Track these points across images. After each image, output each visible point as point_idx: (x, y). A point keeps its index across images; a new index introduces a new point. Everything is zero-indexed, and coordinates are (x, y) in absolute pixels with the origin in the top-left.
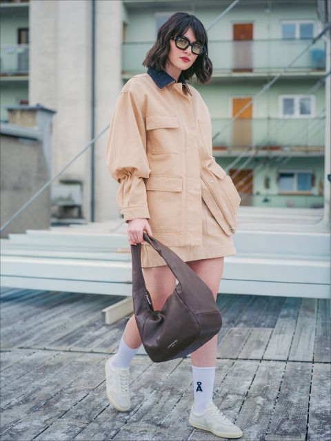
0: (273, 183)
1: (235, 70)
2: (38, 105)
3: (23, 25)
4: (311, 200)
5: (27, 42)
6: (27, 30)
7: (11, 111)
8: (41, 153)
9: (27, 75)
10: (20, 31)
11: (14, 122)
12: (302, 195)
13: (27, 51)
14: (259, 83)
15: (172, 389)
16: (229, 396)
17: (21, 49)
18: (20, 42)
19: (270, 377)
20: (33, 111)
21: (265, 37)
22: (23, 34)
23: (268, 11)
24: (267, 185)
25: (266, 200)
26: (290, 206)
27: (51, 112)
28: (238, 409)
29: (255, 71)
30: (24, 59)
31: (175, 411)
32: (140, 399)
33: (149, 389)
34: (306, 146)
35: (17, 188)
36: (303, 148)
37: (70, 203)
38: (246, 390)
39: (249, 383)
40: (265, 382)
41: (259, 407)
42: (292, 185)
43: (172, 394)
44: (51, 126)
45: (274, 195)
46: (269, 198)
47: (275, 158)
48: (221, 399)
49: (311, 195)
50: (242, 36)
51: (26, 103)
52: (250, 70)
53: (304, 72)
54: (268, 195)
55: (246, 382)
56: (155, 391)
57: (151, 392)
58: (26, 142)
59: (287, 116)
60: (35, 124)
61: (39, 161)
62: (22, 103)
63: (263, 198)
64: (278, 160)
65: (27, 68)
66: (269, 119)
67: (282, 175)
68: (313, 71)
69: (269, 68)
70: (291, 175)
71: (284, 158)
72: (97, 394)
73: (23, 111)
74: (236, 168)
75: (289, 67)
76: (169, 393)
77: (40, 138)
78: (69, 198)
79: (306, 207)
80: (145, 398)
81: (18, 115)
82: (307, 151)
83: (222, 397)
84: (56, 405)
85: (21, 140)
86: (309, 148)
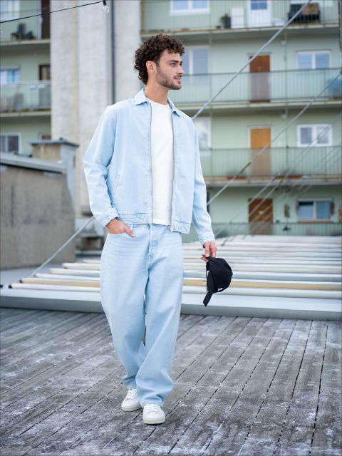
0: (292, 212)
1: (252, 101)
2: (61, 139)
3: (43, 62)
4: (331, 228)
5: (49, 78)
6: (48, 66)
7: (34, 145)
8: (65, 186)
9: (49, 110)
10: (41, 67)
11: (38, 157)
12: (322, 223)
13: (49, 86)
14: (277, 112)
15: (238, 422)
16: (297, 428)
17: (42, 85)
18: (41, 78)
19: (333, 408)
20: (57, 145)
21: (282, 68)
22: (44, 70)
23: (283, 43)
24: (287, 214)
25: (286, 229)
26: (309, 234)
27: (74, 146)
28: (309, 441)
29: (272, 101)
30: (45, 95)
31: (246, 445)
32: (209, 432)
33: (215, 423)
34: (325, 175)
35: (42, 221)
36: (322, 176)
37: (93, 235)
38: (313, 422)
39: (314, 414)
40: (329, 413)
41: (330, 439)
42: (311, 213)
43: (240, 428)
44: (74, 159)
45: (295, 224)
46: (289, 226)
47: (297, 186)
48: (290, 432)
49: (332, 223)
50: (260, 68)
51: (49, 137)
52: (268, 101)
53: (322, 101)
54: (288, 223)
55: (311, 414)
56: (222, 425)
57: (219, 426)
58: (51, 175)
59: (306, 145)
60: (59, 158)
61: (63, 194)
62: (44, 137)
63: (283, 227)
64: (299, 189)
65: (49, 104)
66: (287, 147)
67: (301, 204)
68: (330, 100)
69: (287, 99)
70: (311, 203)
71: (305, 187)
72: (164, 429)
73: (47, 145)
74: (261, 197)
75: (318, 97)
76: (236, 426)
77: (63, 172)
78: (93, 230)
79: (326, 235)
80: (214, 432)
81: (42, 149)
82: (326, 179)
83: (290, 429)
84: (126, 440)
85: (46, 174)
86: (328, 177)
